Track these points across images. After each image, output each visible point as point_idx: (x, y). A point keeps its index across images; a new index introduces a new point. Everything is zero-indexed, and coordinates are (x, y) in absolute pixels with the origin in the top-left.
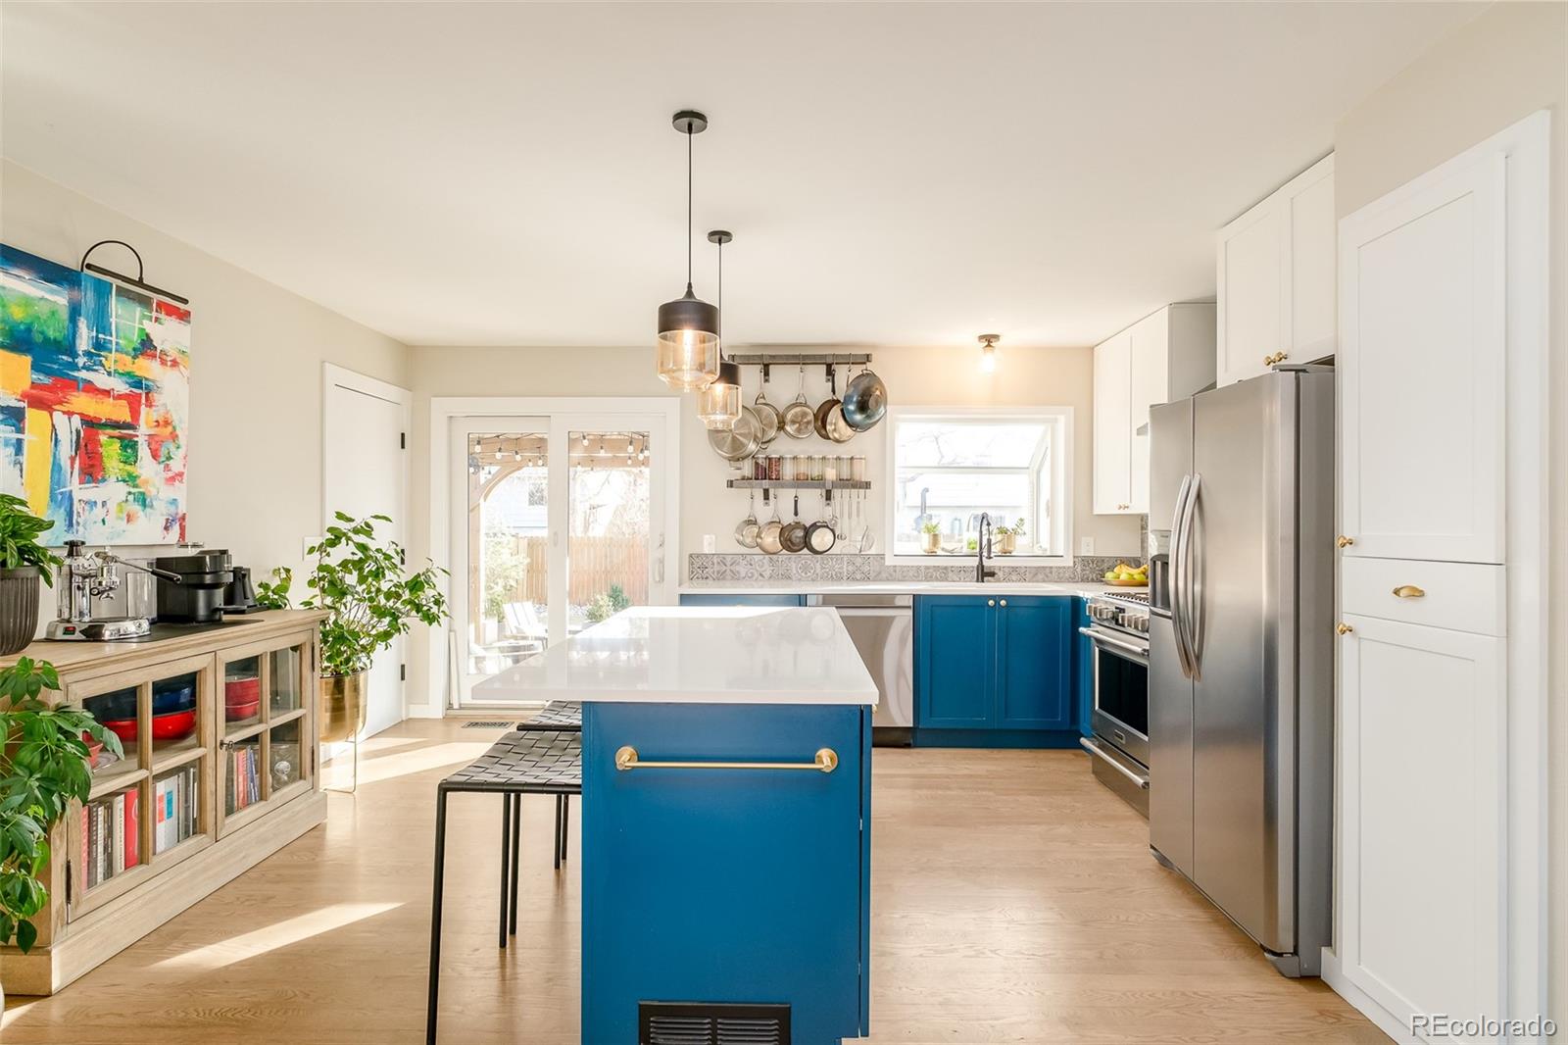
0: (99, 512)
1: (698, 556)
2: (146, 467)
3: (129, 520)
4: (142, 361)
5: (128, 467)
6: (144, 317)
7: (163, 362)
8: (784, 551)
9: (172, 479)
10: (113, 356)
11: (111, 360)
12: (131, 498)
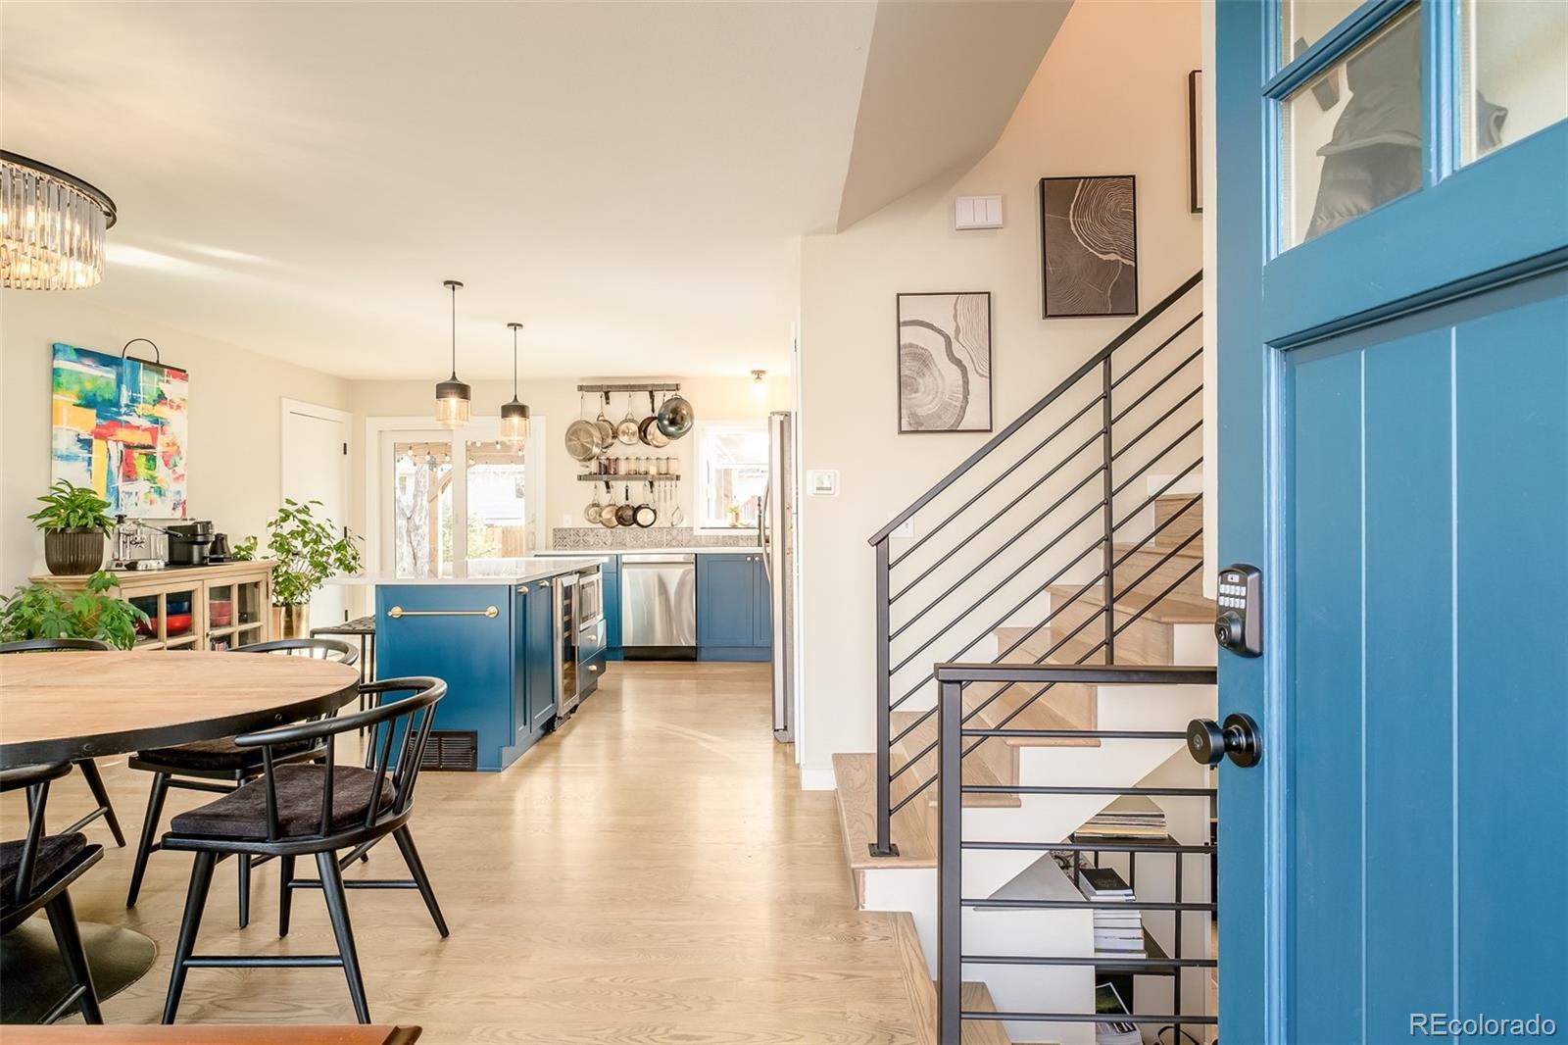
0: (133, 498)
1: (559, 530)
2: (162, 472)
3: (151, 502)
4: (158, 407)
5: (150, 472)
6: (159, 380)
7: (171, 407)
8: (620, 526)
9: (177, 479)
10: (142, 405)
11: (140, 408)
12: (152, 490)
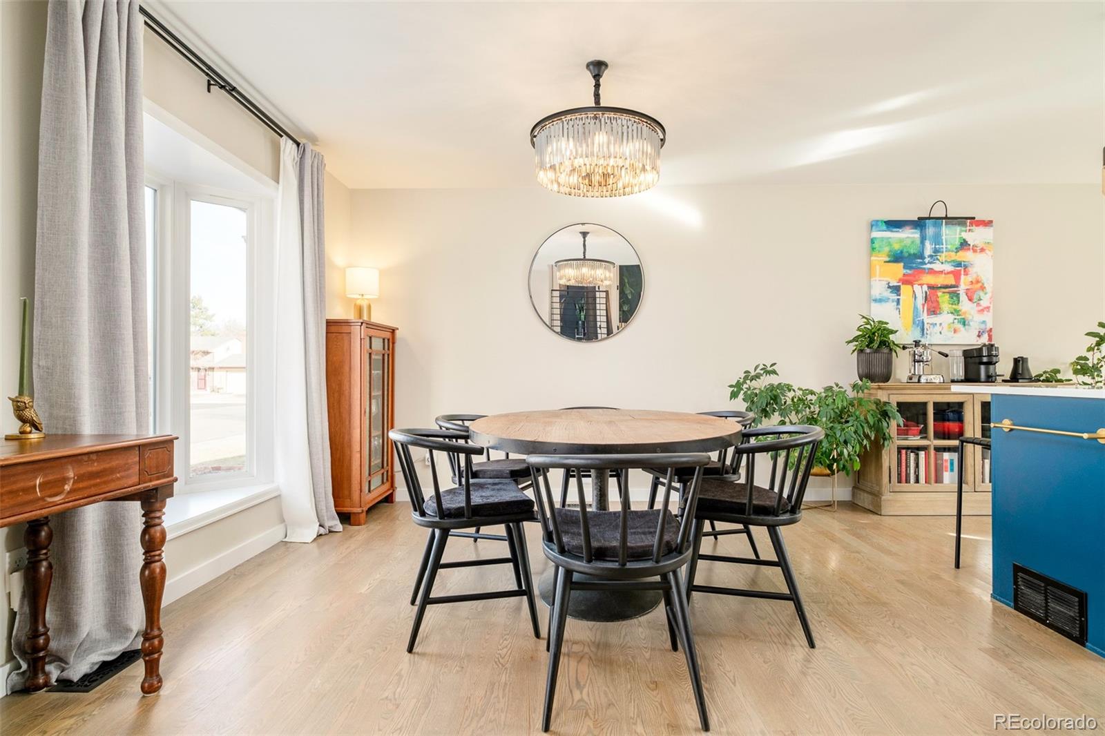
0: (938, 328)
2: (965, 305)
3: (955, 331)
4: (961, 253)
5: (954, 306)
6: (961, 231)
7: (975, 251)
9: (982, 311)
10: (943, 255)
11: (942, 257)
12: (956, 321)
